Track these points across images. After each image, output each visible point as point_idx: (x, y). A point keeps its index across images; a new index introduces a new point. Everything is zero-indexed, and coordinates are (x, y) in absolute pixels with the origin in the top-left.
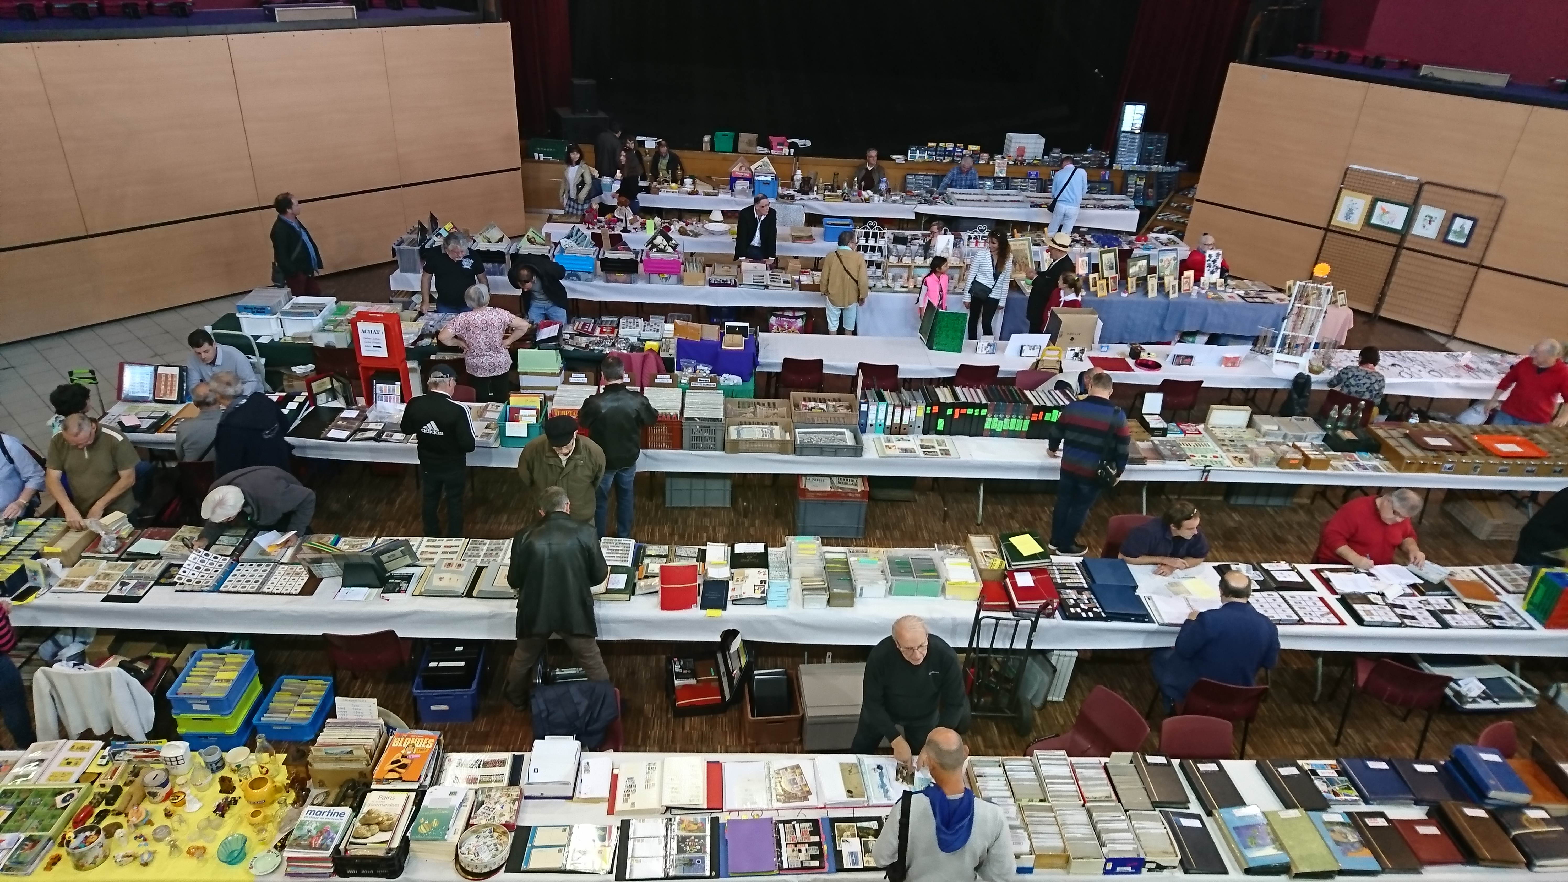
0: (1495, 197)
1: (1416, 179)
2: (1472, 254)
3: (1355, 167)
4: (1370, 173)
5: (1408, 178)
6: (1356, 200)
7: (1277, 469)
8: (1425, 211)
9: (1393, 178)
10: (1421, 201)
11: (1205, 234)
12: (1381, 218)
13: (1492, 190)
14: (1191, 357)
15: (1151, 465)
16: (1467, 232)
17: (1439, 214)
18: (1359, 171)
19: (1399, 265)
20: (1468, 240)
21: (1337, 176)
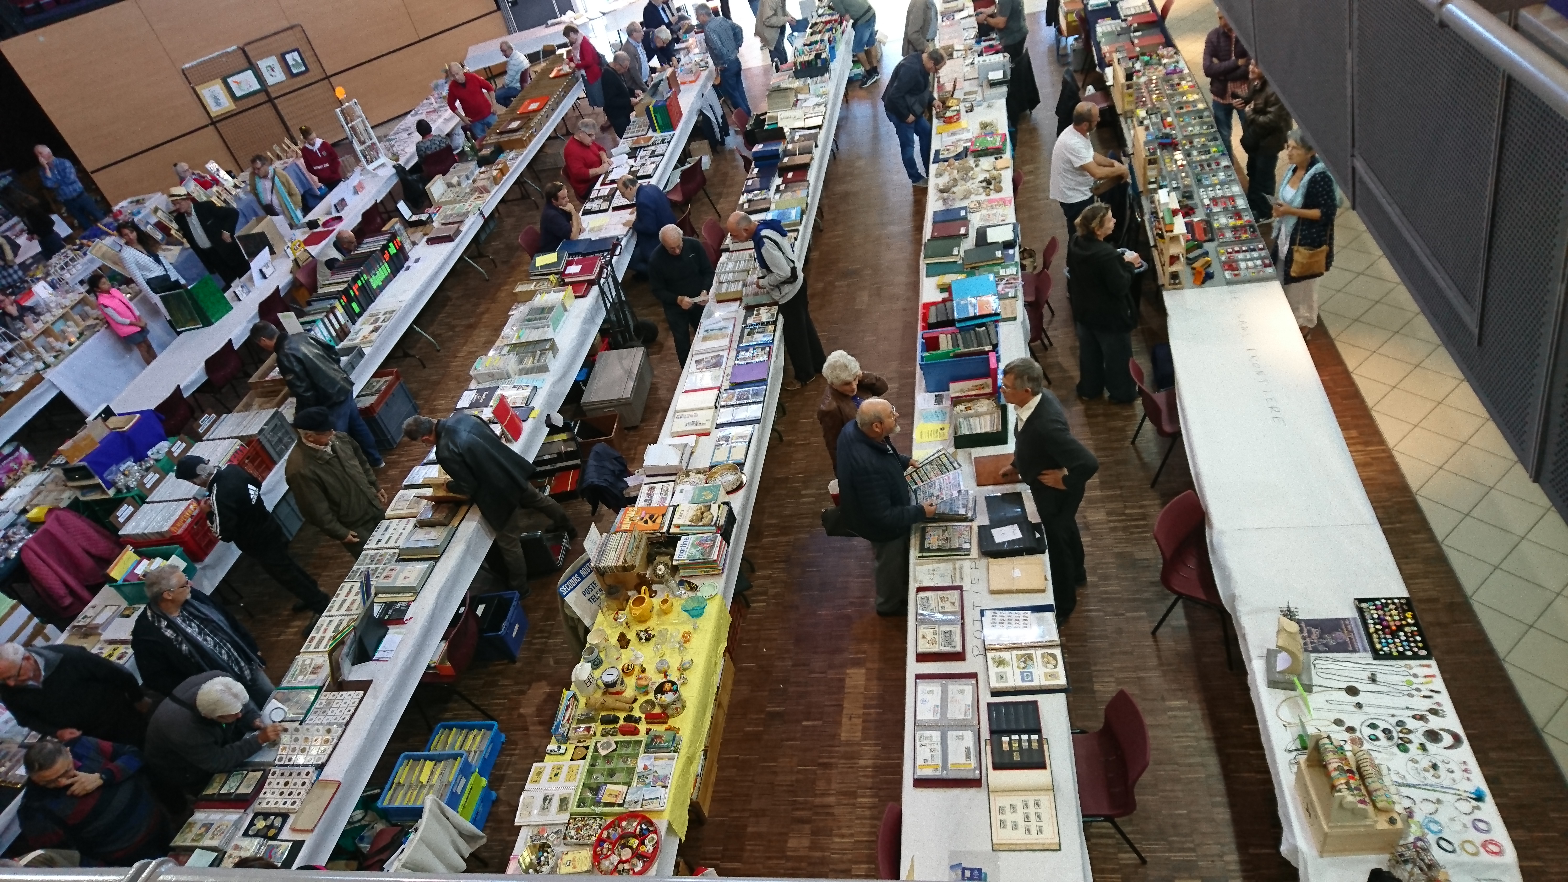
0: (292, 28)
1: (235, 47)
2: (315, 73)
3: (187, 65)
4: (201, 63)
5: (229, 50)
6: (212, 89)
7: (497, 187)
8: (262, 64)
9: (220, 56)
10: (253, 60)
11: (175, 165)
12: (240, 88)
13: (285, 24)
14: (343, 200)
15: (464, 229)
16: (300, 61)
17: (273, 61)
18: (192, 67)
19: (282, 113)
20: (305, 66)
21: (180, 80)
